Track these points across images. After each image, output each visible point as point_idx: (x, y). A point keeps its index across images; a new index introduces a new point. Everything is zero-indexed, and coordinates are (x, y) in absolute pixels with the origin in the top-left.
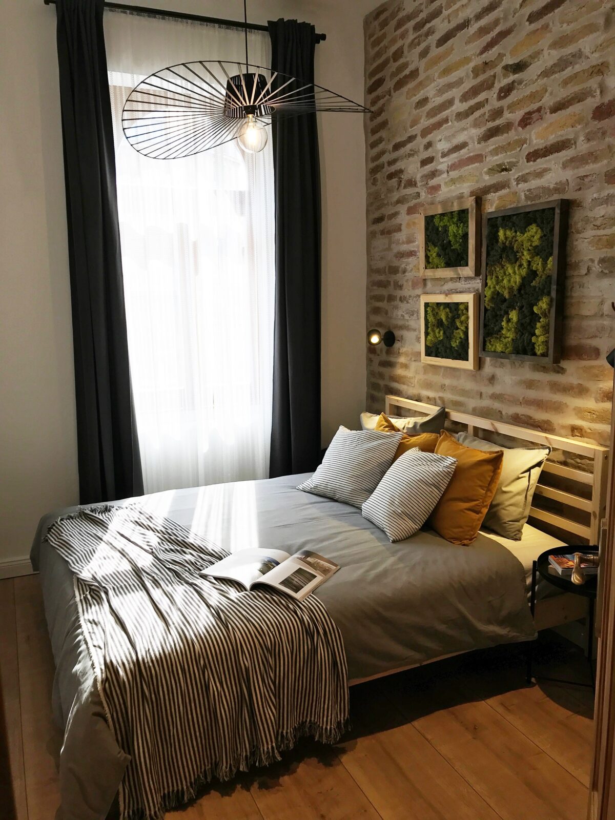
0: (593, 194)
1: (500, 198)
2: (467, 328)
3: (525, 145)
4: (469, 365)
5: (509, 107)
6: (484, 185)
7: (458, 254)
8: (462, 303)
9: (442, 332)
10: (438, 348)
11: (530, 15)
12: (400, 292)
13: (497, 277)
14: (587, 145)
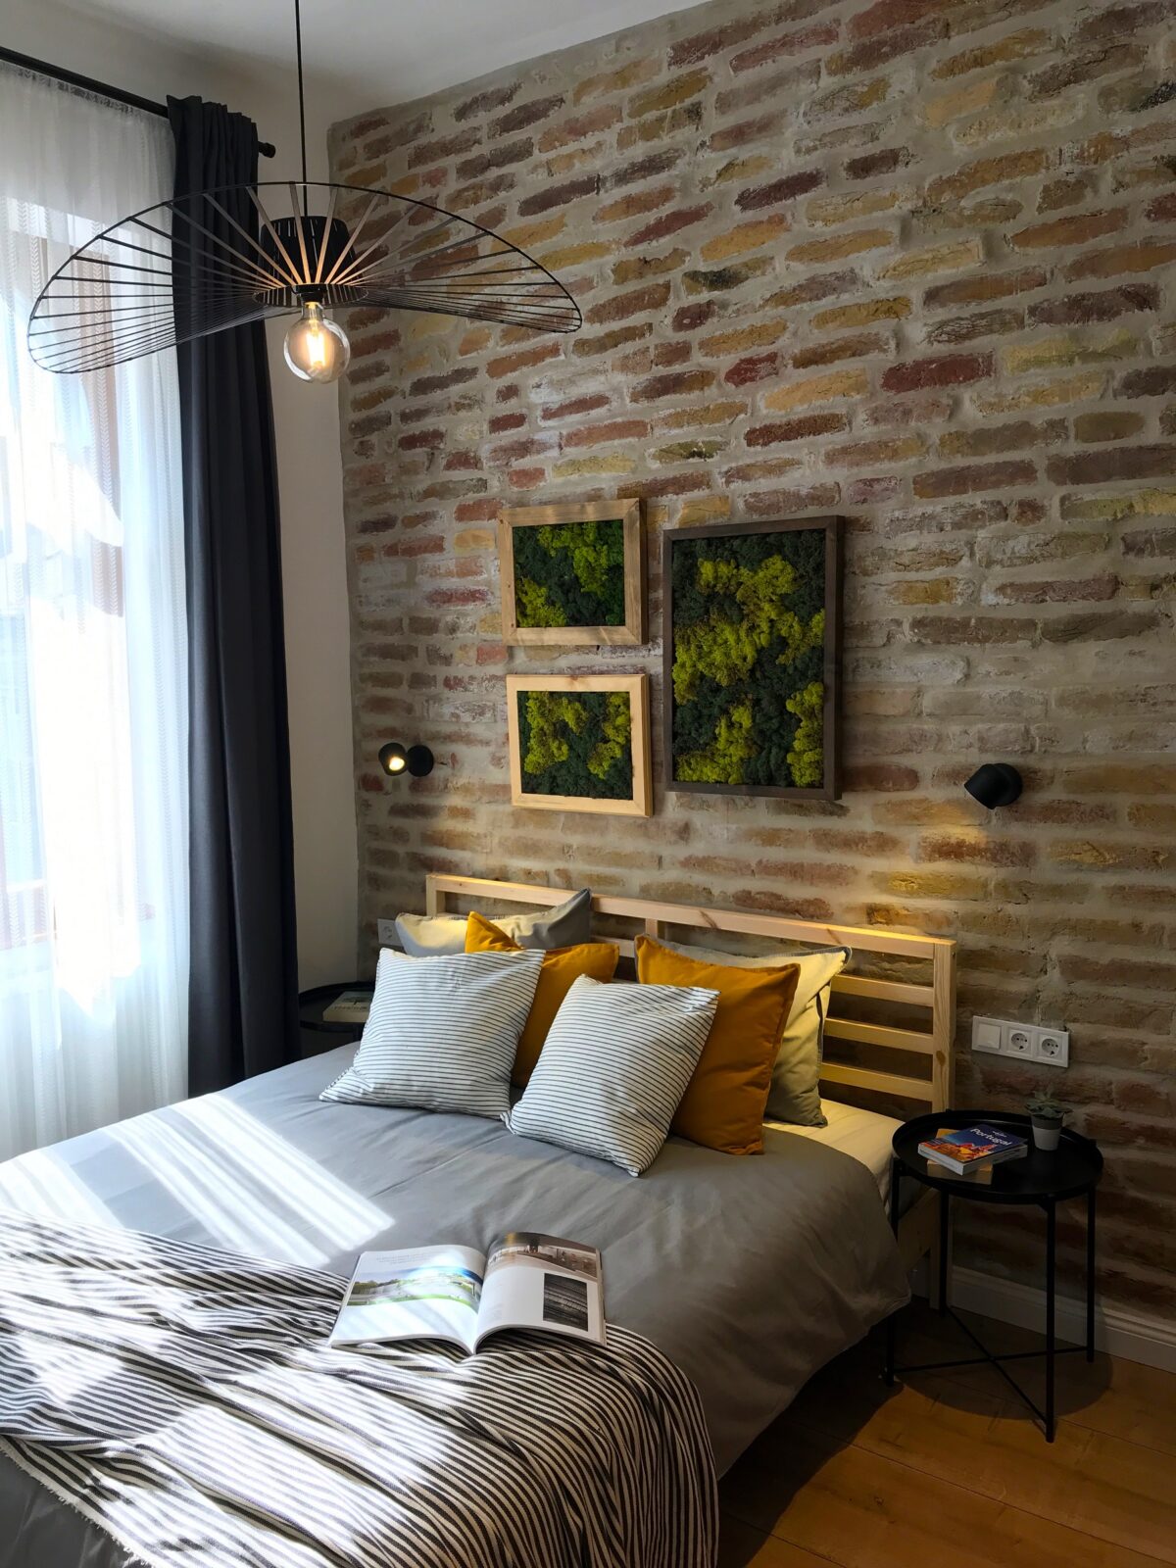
0: (893, 511)
1: (690, 504)
2: (628, 740)
3: (742, 416)
4: (635, 807)
5: (702, 345)
6: (650, 478)
7: (599, 603)
8: (612, 693)
9: (565, 748)
10: (554, 778)
11: (743, 194)
12: (445, 668)
13: (700, 647)
14: (875, 429)
